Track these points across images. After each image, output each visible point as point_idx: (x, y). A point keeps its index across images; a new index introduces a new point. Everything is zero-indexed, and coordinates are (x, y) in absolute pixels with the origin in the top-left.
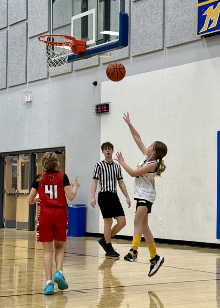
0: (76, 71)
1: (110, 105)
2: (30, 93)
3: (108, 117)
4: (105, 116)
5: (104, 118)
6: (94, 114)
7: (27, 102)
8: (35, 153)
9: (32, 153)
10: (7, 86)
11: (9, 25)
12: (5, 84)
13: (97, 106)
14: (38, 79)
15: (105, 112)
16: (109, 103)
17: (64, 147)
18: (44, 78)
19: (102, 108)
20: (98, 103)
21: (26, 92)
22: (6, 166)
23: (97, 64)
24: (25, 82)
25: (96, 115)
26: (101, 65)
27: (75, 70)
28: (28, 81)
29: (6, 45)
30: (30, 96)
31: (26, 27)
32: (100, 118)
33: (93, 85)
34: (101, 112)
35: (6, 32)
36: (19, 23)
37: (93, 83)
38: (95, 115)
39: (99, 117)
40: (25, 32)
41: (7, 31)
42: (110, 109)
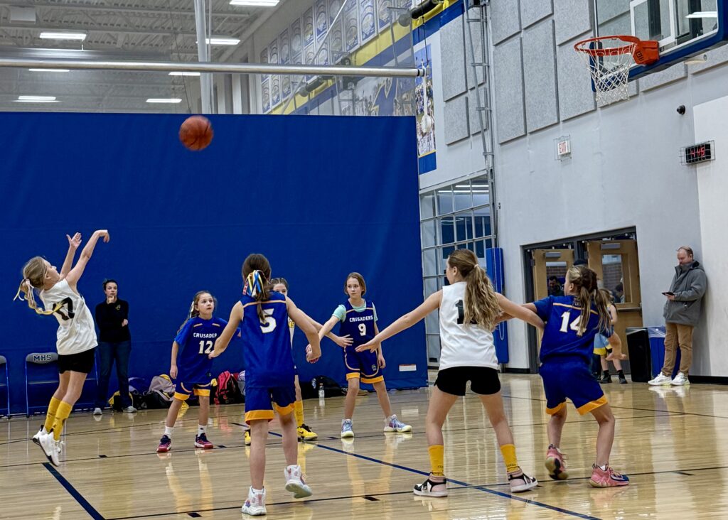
0: (645, 92)
1: (712, 146)
2: (567, 140)
3: (709, 168)
4: (704, 167)
5: (702, 169)
6: (683, 164)
7: (563, 155)
8: (583, 242)
9: (578, 242)
10: (526, 131)
11: (523, 28)
12: (523, 130)
13: (688, 150)
14: (579, 114)
15: (704, 159)
16: (710, 143)
17: (634, 227)
18: (589, 110)
19: (698, 152)
20: (690, 144)
21: (560, 139)
22: (535, 267)
23: (683, 75)
24: (556, 121)
25: (688, 165)
26: (690, 76)
27: (644, 90)
28: (562, 119)
29: (520, 62)
30: (566, 144)
31: (551, 27)
32: (696, 171)
33: (678, 113)
34: (697, 160)
35: (519, 41)
36: (541, 23)
37: (678, 110)
38: (686, 167)
39: (693, 169)
40: (551, 36)
41: (521, 39)
42: (712, 152)
